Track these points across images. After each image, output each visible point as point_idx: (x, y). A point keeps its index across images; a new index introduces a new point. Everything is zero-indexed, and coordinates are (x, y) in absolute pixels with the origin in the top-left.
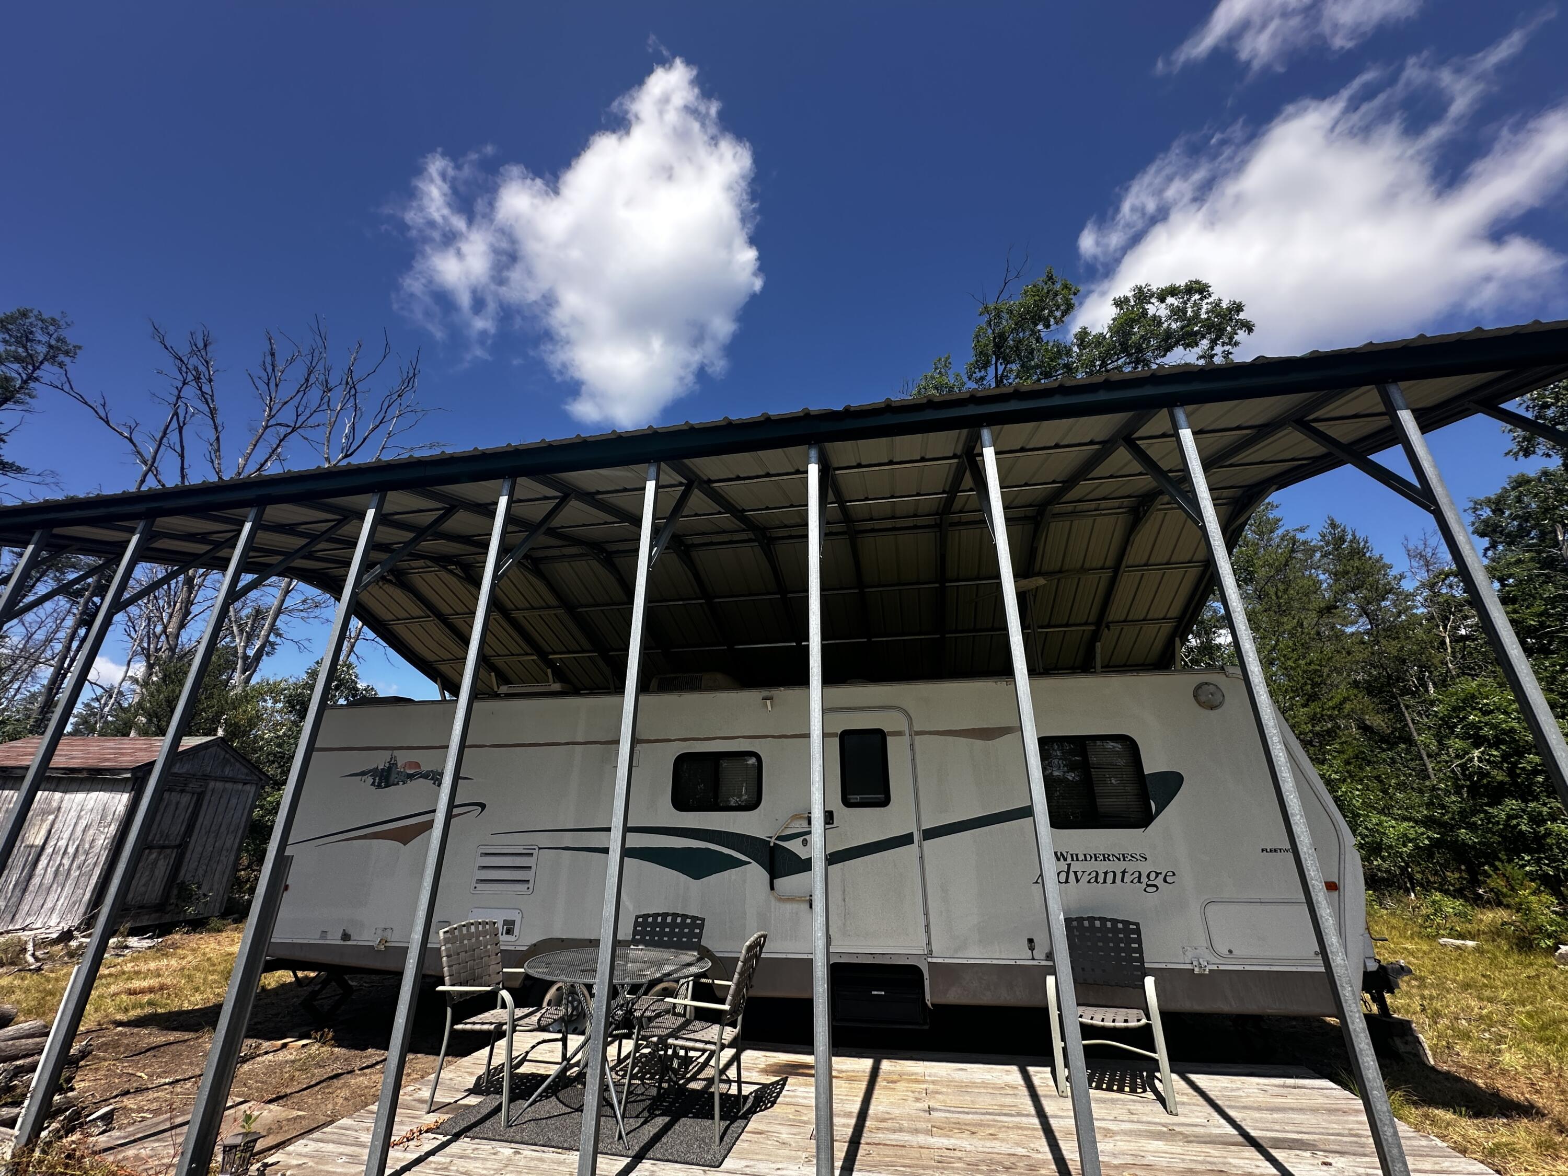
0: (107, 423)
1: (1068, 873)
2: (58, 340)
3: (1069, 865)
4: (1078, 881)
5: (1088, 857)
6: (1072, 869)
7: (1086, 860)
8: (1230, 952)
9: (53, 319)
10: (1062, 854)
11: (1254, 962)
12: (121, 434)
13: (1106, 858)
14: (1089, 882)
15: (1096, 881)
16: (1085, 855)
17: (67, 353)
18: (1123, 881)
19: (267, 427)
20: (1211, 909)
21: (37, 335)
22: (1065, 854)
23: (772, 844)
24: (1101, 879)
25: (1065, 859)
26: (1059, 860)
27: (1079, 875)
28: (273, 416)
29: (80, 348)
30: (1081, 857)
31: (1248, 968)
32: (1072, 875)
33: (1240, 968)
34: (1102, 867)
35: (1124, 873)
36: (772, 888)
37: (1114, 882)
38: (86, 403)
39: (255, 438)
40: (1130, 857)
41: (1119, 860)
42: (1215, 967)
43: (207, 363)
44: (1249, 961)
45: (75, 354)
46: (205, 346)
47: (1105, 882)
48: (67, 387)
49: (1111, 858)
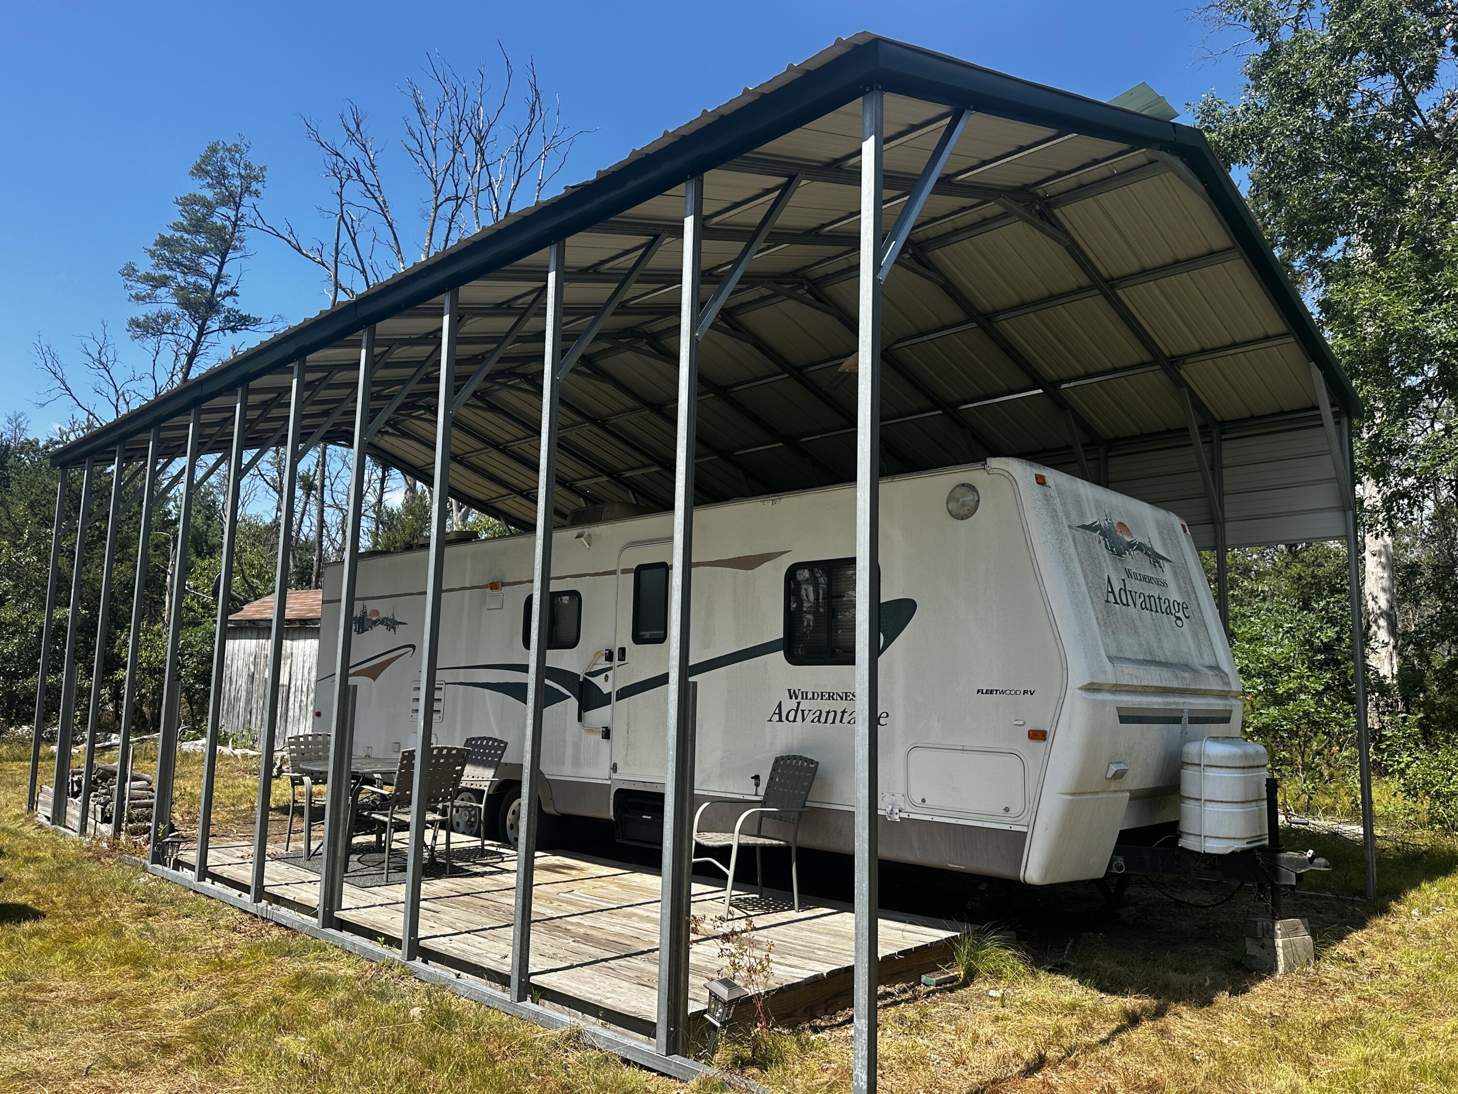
0: (300, 250)
1: (796, 711)
2: (246, 167)
3: (799, 703)
4: (803, 720)
5: (816, 695)
6: (800, 708)
7: (813, 698)
8: (923, 801)
9: (236, 146)
10: (794, 692)
11: (943, 813)
12: (313, 259)
13: (831, 697)
14: (812, 721)
15: (819, 721)
16: (813, 693)
17: (256, 178)
18: (841, 722)
19: (437, 207)
20: (915, 753)
21: (229, 169)
22: (797, 692)
23: (581, 680)
24: (823, 719)
25: (796, 698)
26: (791, 698)
27: (806, 713)
28: (440, 191)
29: (265, 167)
30: (810, 696)
31: (936, 819)
32: (800, 713)
33: (929, 818)
34: (826, 705)
35: (844, 712)
36: (580, 719)
37: (834, 722)
38: (278, 235)
39: (430, 223)
40: (851, 696)
41: (842, 699)
42: (905, 815)
43: (364, 145)
44: (938, 812)
45: (264, 177)
46: (358, 126)
47: (826, 722)
48: (259, 223)
49: (835, 697)
